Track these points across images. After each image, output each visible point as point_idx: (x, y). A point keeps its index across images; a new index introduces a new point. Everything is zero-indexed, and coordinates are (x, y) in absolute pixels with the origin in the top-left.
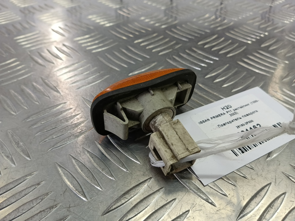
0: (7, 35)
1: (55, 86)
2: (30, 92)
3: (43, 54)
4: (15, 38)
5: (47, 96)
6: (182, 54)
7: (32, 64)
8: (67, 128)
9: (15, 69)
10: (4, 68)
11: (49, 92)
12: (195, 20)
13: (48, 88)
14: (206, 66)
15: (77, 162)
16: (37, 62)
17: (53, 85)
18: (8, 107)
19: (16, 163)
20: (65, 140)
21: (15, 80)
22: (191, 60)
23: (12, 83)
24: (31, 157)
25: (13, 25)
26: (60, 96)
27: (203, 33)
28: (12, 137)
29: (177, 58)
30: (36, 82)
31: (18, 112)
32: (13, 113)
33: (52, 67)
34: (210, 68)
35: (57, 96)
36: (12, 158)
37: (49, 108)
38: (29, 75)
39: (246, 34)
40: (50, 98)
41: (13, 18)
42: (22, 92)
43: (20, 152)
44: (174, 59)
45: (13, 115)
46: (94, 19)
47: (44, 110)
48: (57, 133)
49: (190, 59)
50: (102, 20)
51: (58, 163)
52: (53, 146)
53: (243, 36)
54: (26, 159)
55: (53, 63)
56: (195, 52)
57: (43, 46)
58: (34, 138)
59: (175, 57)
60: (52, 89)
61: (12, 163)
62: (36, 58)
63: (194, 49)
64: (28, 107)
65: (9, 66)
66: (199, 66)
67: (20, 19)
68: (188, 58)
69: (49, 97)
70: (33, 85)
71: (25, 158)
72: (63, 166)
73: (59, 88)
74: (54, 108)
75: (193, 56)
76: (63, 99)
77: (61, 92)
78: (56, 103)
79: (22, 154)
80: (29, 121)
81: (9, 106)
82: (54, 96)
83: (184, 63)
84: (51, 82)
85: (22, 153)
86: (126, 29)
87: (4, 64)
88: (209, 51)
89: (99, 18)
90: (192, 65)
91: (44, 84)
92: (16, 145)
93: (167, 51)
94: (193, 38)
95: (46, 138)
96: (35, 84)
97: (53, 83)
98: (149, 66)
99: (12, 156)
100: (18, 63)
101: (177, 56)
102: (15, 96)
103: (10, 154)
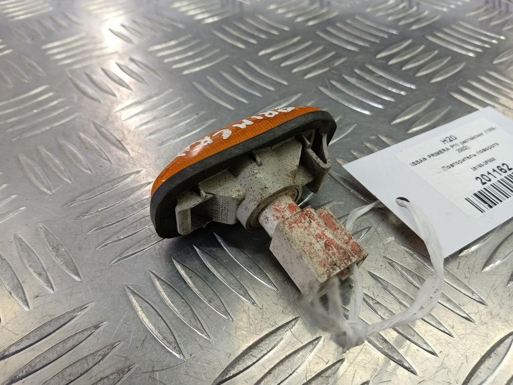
0: (29, 41)
1: (120, 139)
2: (75, 151)
3: (94, 77)
4: (44, 47)
5: (105, 159)
6: (347, 77)
7: (76, 98)
8: (143, 220)
9: (46, 107)
10: (26, 105)
11: (110, 152)
12: (369, 10)
13: (108, 143)
14: (392, 100)
15: (164, 285)
16: (85, 93)
17: (115, 137)
18: (36, 179)
19: (54, 286)
20: (142, 242)
21: (48, 128)
22: (366, 89)
23: (42, 133)
24: (81, 275)
25: (39, 22)
26: (129, 159)
27: (386, 36)
28: (46, 237)
29: (338, 86)
30: (85, 132)
31: (54, 189)
32: (45, 190)
33: (113, 103)
34: (400, 106)
35: (124, 159)
36: (47, 276)
37: (109, 182)
38: (72, 117)
39: (464, 38)
40: (111, 163)
41: (39, 7)
42: (60, 150)
43: (61, 266)
44: (333, 86)
45: (46, 194)
46: (183, 9)
47: (101, 185)
48: (126, 230)
49: (362, 87)
50: (198, 11)
51: (130, 287)
52: (120, 255)
53: (459, 43)
54: (73, 279)
55: (114, 95)
56: (372, 73)
57: (94, 61)
58: (86, 238)
59: (334, 83)
60: (114, 144)
61: (48, 286)
62: (83, 85)
63: (371, 67)
64: (71, 178)
65: (35, 101)
66: (379, 101)
67: (51, 9)
68: (358, 85)
69: (109, 160)
70: (79, 137)
71: (71, 277)
72: (138, 293)
73: (127, 144)
74: (119, 182)
75: (368, 81)
76: (135, 165)
77: (130, 151)
78: (121, 172)
79: (65, 269)
80: (75, 207)
81: (38, 178)
82: (119, 159)
83: (352, 94)
84: (112, 132)
85: (64, 268)
86: (243, 27)
87: (25, 96)
88: (397, 70)
89: (193, 7)
90: (366, 98)
91: (99, 136)
92: (53, 251)
93: (321, 71)
94: (367, 45)
95: (107, 239)
96: (82, 135)
97: (115, 134)
98: (288, 100)
99: (48, 274)
100: (51, 94)
101: (337, 81)
102: (49, 158)
103: (44, 270)
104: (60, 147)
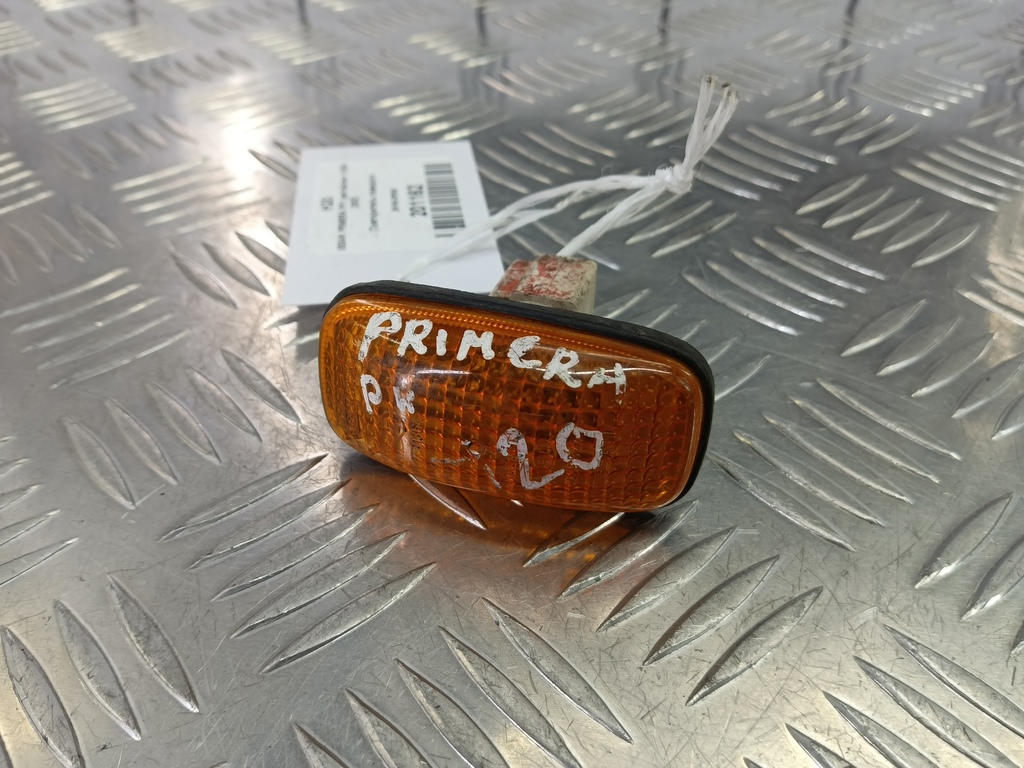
0: (86, 175)
1: (277, 386)
2: (184, 413)
3: (223, 252)
4: (118, 187)
5: (247, 431)
6: (740, 255)
7: (185, 296)
8: (329, 569)
9: (121, 316)
10: (81, 309)
11: (259, 415)
12: (773, 114)
13: (252, 396)
14: (840, 304)
15: (379, 725)
16: (203, 287)
17: (268, 383)
18: (102, 474)
19: (141, 724)
20: (328, 621)
21: (126, 362)
22: (781, 280)
23: (114, 371)
24: (198, 697)
25: (108, 135)
26: (298, 431)
27: (812, 169)
28: (123, 607)
29: (726, 273)
30: (203, 370)
31: (141, 498)
32: (121, 500)
33: (262, 308)
34: (856, 316)
35: (288, 431)
36: (126, 699)
37: (257, 481)
38: (177, 337)
39: (970, 172)
40: (260, 439)
41: (108, 104)
42: (151, 410)
43: (155, 676)
44: (714, 274)
45: (123, 509)
46: (400, 112)
47: (240, 490)
48: (292, 593)
49: (774, 276)
50: (430, 117)
51: (305, 728)
52: (282, 651)
53: (963, 183)
54: (182, 707)
55: (265, 292)
56: (791, 246)
57: (222, 220)
58: (209, 611)
59: (715, 267)
60: (265, 398)
61: (128, 723)
62: (198, 270)
63: (788, 234)
64: (177, 474)
65: (99, 302)
66: (813, 306)
67: (131, 108)
68: (766, 272)
69: (256, 433)
70: (192, 382)
71: (177, 702)
72: (324, 744)
73: (293, 398)
74: (277, 483)
75: (784, 264)
76: (310, 443)
77: (299, 413)
78: (282, 459)
79: (164, 685)
80: (185, 539)
81: (104, 472)
82: (276, 430)
83: (754, 291)
84: (261, 371)
85: (162, 680)
86: (522, 150)
87: (78, 290)
88: (840, 239)
89: (418, 107)
90: (785, 300)
91: (235, 380)
92: (138, 642)
93: (685, 243)
94: (776, 187)
95: (253, 615)
96: (199, 377)
97: (269, 375)
98: (623, 304)
99: (128, 693)
100: (132, 288)
101: (721, 262)
102: (129, 429)
103: (119, 684)
104: (152, 403)
